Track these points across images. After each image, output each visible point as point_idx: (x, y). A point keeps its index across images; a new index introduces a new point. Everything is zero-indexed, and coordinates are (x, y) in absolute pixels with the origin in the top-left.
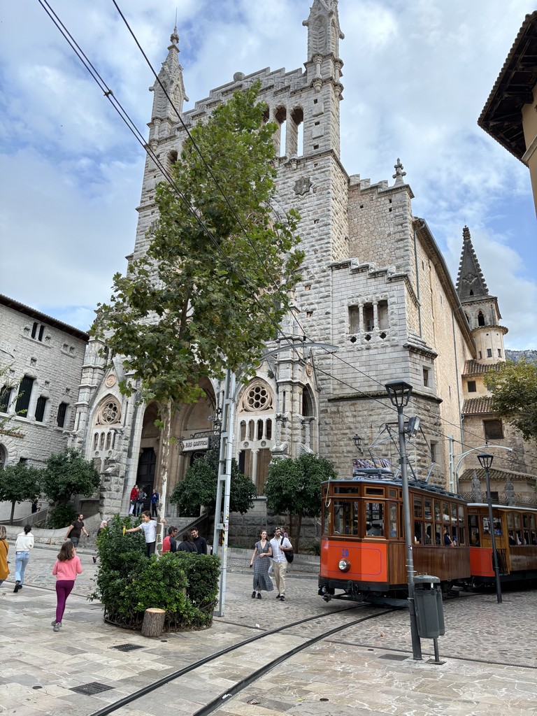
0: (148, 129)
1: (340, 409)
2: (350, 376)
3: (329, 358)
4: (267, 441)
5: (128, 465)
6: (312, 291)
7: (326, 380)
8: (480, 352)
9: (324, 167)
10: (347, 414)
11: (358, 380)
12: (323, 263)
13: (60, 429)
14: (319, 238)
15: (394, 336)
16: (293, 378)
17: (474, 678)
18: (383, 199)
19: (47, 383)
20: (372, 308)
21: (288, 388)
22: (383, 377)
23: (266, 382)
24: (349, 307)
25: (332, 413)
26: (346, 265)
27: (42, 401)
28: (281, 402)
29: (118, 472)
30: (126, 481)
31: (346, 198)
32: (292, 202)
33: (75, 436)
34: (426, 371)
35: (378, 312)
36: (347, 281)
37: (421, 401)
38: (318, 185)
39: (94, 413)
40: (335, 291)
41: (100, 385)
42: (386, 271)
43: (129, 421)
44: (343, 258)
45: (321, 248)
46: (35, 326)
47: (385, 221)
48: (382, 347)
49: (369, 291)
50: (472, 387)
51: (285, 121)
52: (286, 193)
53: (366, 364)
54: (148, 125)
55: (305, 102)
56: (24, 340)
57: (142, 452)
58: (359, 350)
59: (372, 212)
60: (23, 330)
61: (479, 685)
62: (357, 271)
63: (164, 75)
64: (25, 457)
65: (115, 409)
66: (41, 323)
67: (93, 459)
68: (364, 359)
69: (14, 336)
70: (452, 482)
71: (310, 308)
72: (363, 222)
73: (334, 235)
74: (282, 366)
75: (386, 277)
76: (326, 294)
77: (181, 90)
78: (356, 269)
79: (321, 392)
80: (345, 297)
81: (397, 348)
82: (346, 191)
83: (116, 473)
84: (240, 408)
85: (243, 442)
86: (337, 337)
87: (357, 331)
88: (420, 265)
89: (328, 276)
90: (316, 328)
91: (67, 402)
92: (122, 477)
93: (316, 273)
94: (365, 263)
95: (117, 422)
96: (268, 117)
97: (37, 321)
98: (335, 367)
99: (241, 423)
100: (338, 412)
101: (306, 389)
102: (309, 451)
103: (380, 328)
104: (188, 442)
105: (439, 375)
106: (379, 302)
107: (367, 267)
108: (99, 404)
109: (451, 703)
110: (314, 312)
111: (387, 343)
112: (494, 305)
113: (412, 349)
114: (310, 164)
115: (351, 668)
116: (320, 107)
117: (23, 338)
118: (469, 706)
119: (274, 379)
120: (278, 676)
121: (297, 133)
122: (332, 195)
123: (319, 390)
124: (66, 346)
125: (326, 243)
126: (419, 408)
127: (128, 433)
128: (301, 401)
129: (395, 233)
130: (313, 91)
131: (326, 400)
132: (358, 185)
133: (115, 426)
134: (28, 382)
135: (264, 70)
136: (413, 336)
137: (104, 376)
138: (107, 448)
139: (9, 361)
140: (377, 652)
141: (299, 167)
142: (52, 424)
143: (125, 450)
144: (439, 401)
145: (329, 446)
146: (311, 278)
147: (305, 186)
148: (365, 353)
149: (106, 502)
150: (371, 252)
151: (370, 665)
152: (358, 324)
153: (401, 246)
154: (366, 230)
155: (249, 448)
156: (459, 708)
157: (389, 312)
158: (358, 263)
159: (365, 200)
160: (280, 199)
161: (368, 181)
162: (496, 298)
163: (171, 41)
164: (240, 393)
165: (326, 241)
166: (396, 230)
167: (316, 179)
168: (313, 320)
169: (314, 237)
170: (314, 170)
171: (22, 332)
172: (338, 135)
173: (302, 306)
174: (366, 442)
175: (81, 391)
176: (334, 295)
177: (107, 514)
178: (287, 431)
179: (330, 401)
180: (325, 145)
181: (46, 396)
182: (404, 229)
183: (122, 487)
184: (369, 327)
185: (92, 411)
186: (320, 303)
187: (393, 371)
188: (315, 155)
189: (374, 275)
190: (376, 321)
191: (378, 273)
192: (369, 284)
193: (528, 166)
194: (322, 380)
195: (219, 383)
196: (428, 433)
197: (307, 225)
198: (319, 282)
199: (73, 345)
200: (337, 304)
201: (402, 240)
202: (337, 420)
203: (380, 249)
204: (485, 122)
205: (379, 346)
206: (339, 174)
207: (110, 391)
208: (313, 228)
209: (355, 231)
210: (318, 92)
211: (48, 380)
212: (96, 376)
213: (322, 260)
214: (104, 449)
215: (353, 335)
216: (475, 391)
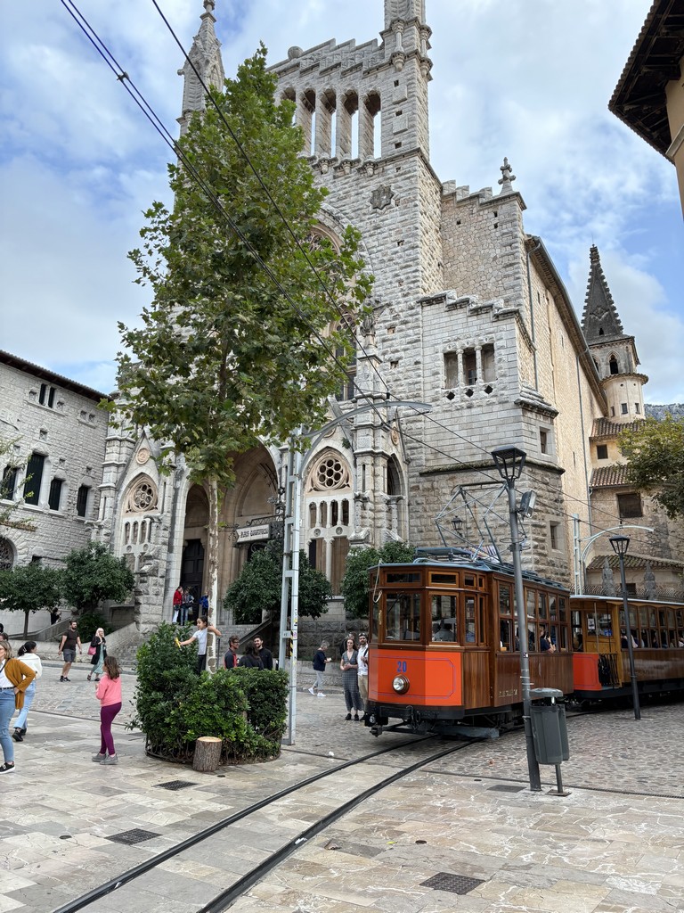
0: (178, 126)
1: (435, 484)
2: (448, 442)
3: (421, 421)
4: (343, 527)
5: (169, 562)
6: (397, 335)
7: (417, 448)
8: (613, 408)
9: (409, 172)
10: (444, 490)
11: (458, 447)
12: (411, 297)
13: (81, 518)
14: (404, 265)
15: (502, 389)
16: (374, 448)
17: (605, 812)
18: (486, 212)
19: (62, 460)
20: (474, 354)
21: (369, 460)
22: (488, 443)
23: (340, 454)
24: (445, 355)
25: (424, 490)
26: (439, 300)
27: (57, 484)
28: (360, 478)
29: (157, 571)
30: (167, 582)
31: (438, 212)
32: (369, 219)
33: (100, 527)
34: (543, 434)
35: (482, 360)
36: (442, 320)
37: (537, 471)
38: (402, 195)
39: (123, 497)
40: (426, 334)
41: (129, 462)
42: (491, 306)
43: (168, 506)
44: (436, 291)
45: (408, 278)
46: (43, 388)
47: (489, 241)
48: (488, 405)
49: (470, 332)
50: (602, 453)
51: (357, 112)
52: (361, 207)
53: (468, 427)
54: (178, 120)
55: (382, 84)
56: (29, 406)
57: (186, 544)
58: (458, 410)
59: (473, 229)
60: (27, 395)
61: (612, 821)
62: (454, 307)
63: (197, 53)
64: (38, 554)
65: (150, 492)
66: (51, 384)
67: (125, 555)
68: (464, 420)
69: (16, 402)
70: (578, 573)
71: (395, 357)
72: (461, 243)
73: (423, 261)
74: (360, 433)
75: (491, 314)
76: (415, 337)
77: (220, 73)
78: (452, 304)
79: (411, 464)
80: (440, 341)
81: (507, 406)
82: (438, 202)
83: (154, 572)
84: (309, 486)
85: (314, 529)
86: (431, 393)
87: (456, 385)
88: (534, 297)
89: (417, 314)
90: (403, 382)
91: (88, 484)
92: (162, 577)
93: (402, 311)
94: (464, 297)
95: (153, 508)
96: (335, 107)
97: (46, 382)
98: (428, 432)
99: (311, 505)
100: (433, 488)
101: (392, 461)
102: (397, 538)
103: (485, 380)
104: (243, 530)
105: (560, 438)
106: (483, 346)
107: (467, 301)
108: (129, 486)
109: (578, 843)
110: (400, 361)
111: (494, 400)
112: (630, 347)
113: (525, 406)
114: (390, 167)
115: (453, 803)
116: (402, 91)
117: (29, 404)
118: (600, 846)
119: (350, 450)
120: (364, 815)
121: (373, 127)
122: (421, 208)
123: (408, 462)
124: (83, 413)
125: (414, 272)
126: (535, 480)
127: (167, 522)
128: (386, 476)
129: (502, 257)
130: (392, 70)
131: (417, 474)
132: (454, 194)
133: (151, 513)
134: (37, 460)
135: (328, 43)
136: (527, 390)
137: (134, 450)
138: (142, 541)
139: (12, 434)
140: (484, 783)
141: (376, 172)
142: (71, 513)
143: (164, 544)
144: (561, 471)
145: (422, 532)
146: (395, 318)
147: (385, 197)
148: (466, 412)
149: (143, 608)
150: (472, 282)
151: (477, 799)
152: (457, 375)
153: (510, 273)
154: (465, 253)
155: (320, 536)
156: (588, 848)
157: (496, 359)
158: (456, 297)
159: (463, 214)
160: (353, 215)
161: (466, 188)
162: (632, 338)
163: (205, 7)
164: (308, 467)
165: (413, 268)
166: (504, 252)
167: (399, 187)
168: (399, 372)
169: (397, 264)
170: (396, 176)
171: (27, 396)
172: (426, 128)
173: (384, 354)
174: (469, 525)
175: (106, 469)
176: (426, 339)
177: (144, 623)
178: (369, 514)
179: (422, 474)
180: (410, 143)
181: (61, 477)
182: (514, 250)
183: (163, 589)
184: (471, 379)
185: (120, 495)
186: (408, 349)
187: (503, 435)
188: (397, 157)
189: (477, 312)
190: (479, 372)
191: (481, 308)
192: (470, 324)
193: (673, 163)
194: (411, 448)
195: (281, 456)
196: (547, 512)
197: (389, 248)
198: (405, 323)
199: (93, 412)
200: (429, 351)
201: (511, 265)
202: (432, 499)
203: (484, 278)
204: (617, 105)
205: (484, 404)
206: (429, 181)
207: (143, 470)
208: (397, 252)
209: (451, 254)
210: (400, 70)
211: (63, 457)
212: (124, 450)
213: (408, 293)
214: (138, 543)
215: (451, 390)
216: (607, 457)
